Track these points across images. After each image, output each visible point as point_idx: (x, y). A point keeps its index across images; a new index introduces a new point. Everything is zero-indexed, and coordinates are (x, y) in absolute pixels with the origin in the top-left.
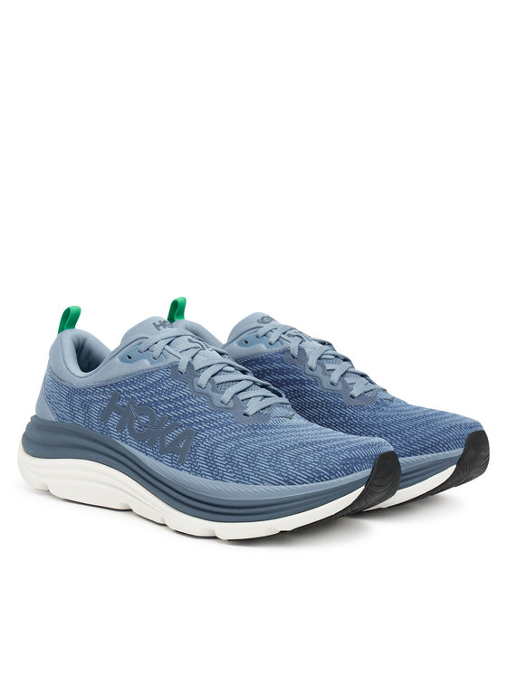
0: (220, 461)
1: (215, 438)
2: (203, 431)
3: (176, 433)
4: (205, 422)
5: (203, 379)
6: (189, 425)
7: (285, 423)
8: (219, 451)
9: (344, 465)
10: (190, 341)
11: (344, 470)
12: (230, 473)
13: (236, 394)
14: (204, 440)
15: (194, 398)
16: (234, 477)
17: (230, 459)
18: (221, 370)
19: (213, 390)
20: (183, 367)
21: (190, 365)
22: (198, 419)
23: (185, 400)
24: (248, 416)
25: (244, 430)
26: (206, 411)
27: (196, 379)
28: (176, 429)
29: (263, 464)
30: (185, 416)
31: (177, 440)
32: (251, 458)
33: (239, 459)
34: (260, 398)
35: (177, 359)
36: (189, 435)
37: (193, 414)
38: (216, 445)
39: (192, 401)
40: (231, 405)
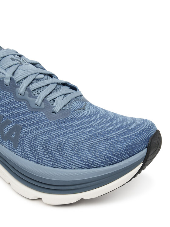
0: (40, 149)
1: (34, 132)
2: (26, 127)
3: (9, 127)
4: (27, 120)
5: (22, 88)
6: (16, 122)
7: (81, 115)
8: (38, 142)
9: (127, 150)
10: (12, 59)
11: (128, 154)
12: (47, 158)
13: (46, 97)
14: (27, 133)
15: (17, 103)
16: (50, 161)
17: (46, 148)
18: (35, 79)
19: (30, 96)
20: (7, 82)
21: (11, 79)
22: (22, 118)
23: (12, 105)
24: (55, 113)
25: (54, 125)
26: (26, 112)
27: (17, 89)
28: (9, 125)
29: (69, 152)
30: (13, 116)
31: (11, 132)
32: (61, 148)
33: (52, 148)
34: (63, 96)
35: (3, 76)
36: (17, 129)
37: (18, 115)
38: (36, 137)
39: (17, 105)
40: (43, 106)
